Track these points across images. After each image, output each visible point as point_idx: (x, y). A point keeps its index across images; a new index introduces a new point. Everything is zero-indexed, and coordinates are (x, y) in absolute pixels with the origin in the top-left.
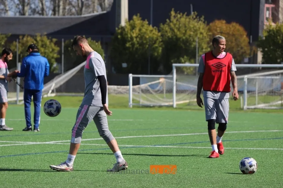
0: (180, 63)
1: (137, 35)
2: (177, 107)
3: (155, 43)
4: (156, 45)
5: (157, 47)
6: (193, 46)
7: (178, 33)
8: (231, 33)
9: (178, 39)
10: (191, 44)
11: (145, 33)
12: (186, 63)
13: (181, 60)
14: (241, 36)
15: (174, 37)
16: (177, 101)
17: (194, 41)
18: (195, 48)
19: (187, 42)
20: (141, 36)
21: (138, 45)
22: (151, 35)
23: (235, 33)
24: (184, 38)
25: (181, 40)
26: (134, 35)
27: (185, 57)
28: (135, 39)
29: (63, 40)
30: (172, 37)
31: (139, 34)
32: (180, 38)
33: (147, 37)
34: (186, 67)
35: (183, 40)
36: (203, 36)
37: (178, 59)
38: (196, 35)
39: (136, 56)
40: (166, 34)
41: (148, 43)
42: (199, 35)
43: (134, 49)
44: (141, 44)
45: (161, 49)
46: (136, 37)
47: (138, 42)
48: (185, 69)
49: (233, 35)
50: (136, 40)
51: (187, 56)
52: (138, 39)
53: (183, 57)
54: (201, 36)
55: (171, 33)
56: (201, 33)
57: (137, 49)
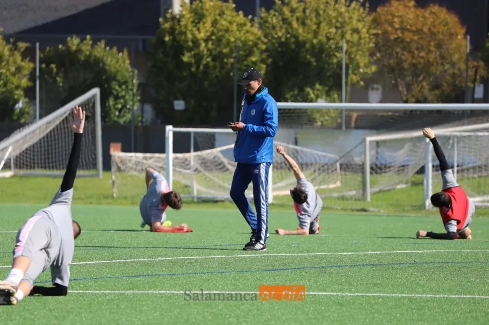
0: (305, 100)
1: (208, 34)
2: (275, 202)
3: (250, 53)
4: (254, 59)
5: (254, 63)
6: (335, 61)
7: (301, 31)
8: (425, 29)
9: (300, 44)
10: (330, 56)
11: (227, 30)
12: (319, 100)
13: (308, 94)
14: (452, 36)
15: (293, 40)
16: (274, 190)
17: (339, 49)
18: (339, 65)
19: (320, 52)
20: (217, 38)
21: (209, 59)
22: (241, 35)
23: (435, 30)
24: (315, 41)
25: (308, 46)
26: (202, 35)
27: (318, 86)
28: (203, 45)
29: (38, 45)
30: (287, 39)
31: (213, 34)
32: (305, 43)
33: (232, 39)
34: (319, 110)
35: (313, 46)
36: (360, 38)
37: (301, 90)
38: (343, 36)
39: (206, 84)
40: (273, 32)
41: (234, 55)
42: (348, 36)
43: (201, 67)
44: (218, 57)
45: (264, 66)
46: (206, 41)
47: (208, 50)
48: (317, 116)
49: (433, 34)
50: (206, 46)
51: (320, 84)
52: (210, 45)
53: (313, 88)
54: (356, 37)
55: (283, 30)
56: (356, 31)
57: (207, 66)
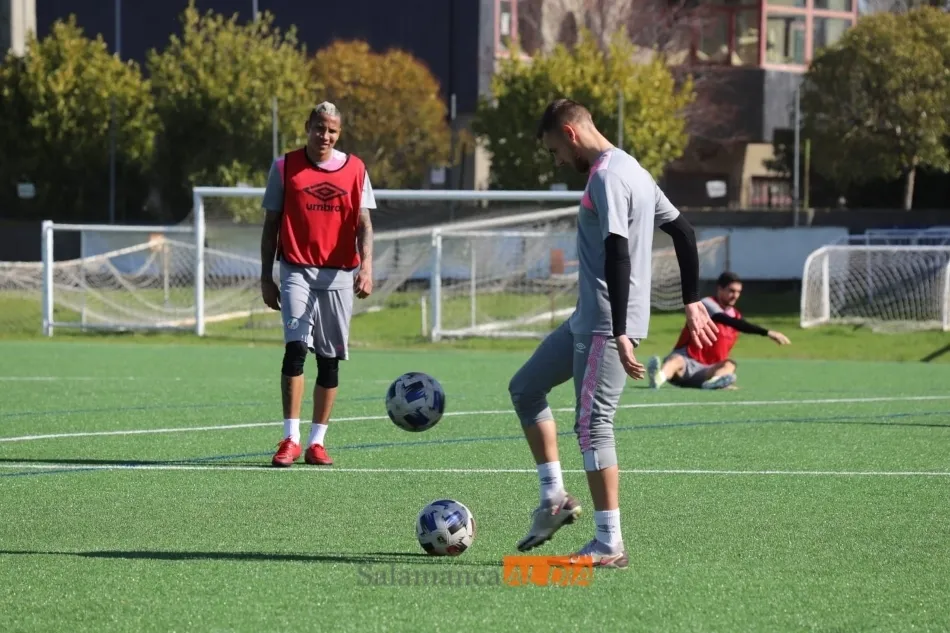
0: (218, 184)
1: (70, 86)
2: (209, 333)
3: (132, 115)
4: (136, 123)
5: (137, 130)
6: (261, 127)
7: (211, 83)
8: (386, 84)
9: (210, 103)
10: (253, 120)
11: (96, 81)
12: (239, 184)
13: (223, 175)
14: (422, 94)
15: (198, 96)
16: (207, 312)
17: (264, 110)
18: (268, 134)
19: (240, 114)
20: (84, 93)
21: (72, 124)
22: (116, 88)
23: (400, 86)
24: (231, 99)
25: (221, 105)
26: (59, 88)
27: (236, 164)
28: (62, 102)
30: (190, 94)
31: (76, 86)
32: (217, 101)
33: (105, 94)
34: (239, 199)
35: (228, 107)
36: (295, 94)
37: (213, 169)
38: (272, 90)
39: (68, 159)
40: (169, 85)
41: (108, 117)
42: (279, 92)
43: (60, 135)
44: (85, 120)
45: (151, 134)
46: (67, 96)
47: (70, 109)
48: (235, 206)
49: (395, 92)
50: (67, 103)
51: (240, 161)
52: (73, 102)
53: (229, 165)
54: (289, 93)
55: (185, 83)
56: (289, 85)
57: (68, 134)
